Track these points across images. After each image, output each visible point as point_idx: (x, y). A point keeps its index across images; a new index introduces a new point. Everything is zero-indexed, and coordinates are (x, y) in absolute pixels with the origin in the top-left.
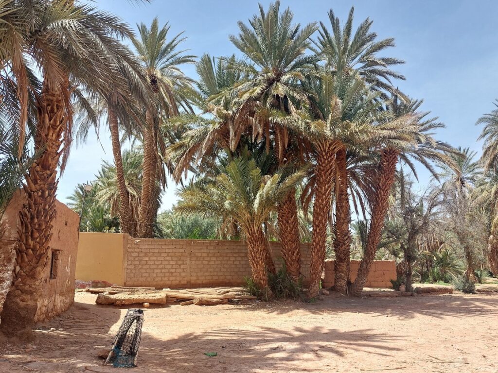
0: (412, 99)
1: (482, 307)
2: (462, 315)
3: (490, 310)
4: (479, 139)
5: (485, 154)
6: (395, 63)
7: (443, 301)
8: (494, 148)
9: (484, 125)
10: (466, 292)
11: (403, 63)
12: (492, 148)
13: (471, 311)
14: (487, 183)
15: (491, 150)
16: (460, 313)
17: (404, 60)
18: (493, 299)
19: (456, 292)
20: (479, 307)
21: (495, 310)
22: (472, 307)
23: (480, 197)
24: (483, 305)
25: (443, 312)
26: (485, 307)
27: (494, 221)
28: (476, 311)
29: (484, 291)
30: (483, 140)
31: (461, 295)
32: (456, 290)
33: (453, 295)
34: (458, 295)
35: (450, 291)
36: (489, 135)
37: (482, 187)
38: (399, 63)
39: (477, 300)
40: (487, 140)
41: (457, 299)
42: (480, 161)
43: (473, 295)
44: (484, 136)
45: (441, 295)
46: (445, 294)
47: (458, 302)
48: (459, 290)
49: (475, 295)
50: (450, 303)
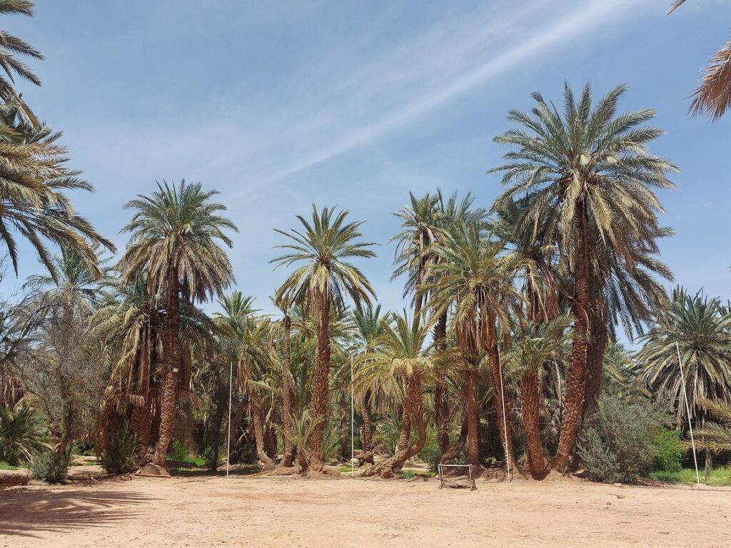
0: (44, 124)
1: (87, 508)
2: (60, 527)
3: (103, 513)
4: (123, 230)
5: (128, 256)
6: (25, 52)
7: (15, 501)
8: (144, 249)
9: (136, 211)
10: (51, 481)
11: (40, 57)
12: (140, 249)
13: (71, 516)
14: (118, 303)
15: (138, 252)
16: (54, 522)
17: (42, 54)
18: (97, 492)
19: (34, 482)
20: (82, 508)
21: (110, 512)
22: (70, 510)
23: (106, 323)
24: (88, 505)
25: (24, 525)
26: (91, 507)
27: (119, 363)
28: (80, 516)
29: (78, 479)
30: (130, 234)
31: (45, 487)
32: (33, 478)
33: (28, 487)
34: (38, 488)
35: (22, 481)
36: (138, 229)
37: (111, 307)
38: (33, 55)
39: (74, 495)
40: (135, 236)
41: (39, 495)
42: (118, 265)
43: (62, 487)
44: (132, 228)
45: (8, 489)
46: (14, 488)
47: (44, 502)
48: (40, 478)
49: (66, 486)
50: (28, 504)
